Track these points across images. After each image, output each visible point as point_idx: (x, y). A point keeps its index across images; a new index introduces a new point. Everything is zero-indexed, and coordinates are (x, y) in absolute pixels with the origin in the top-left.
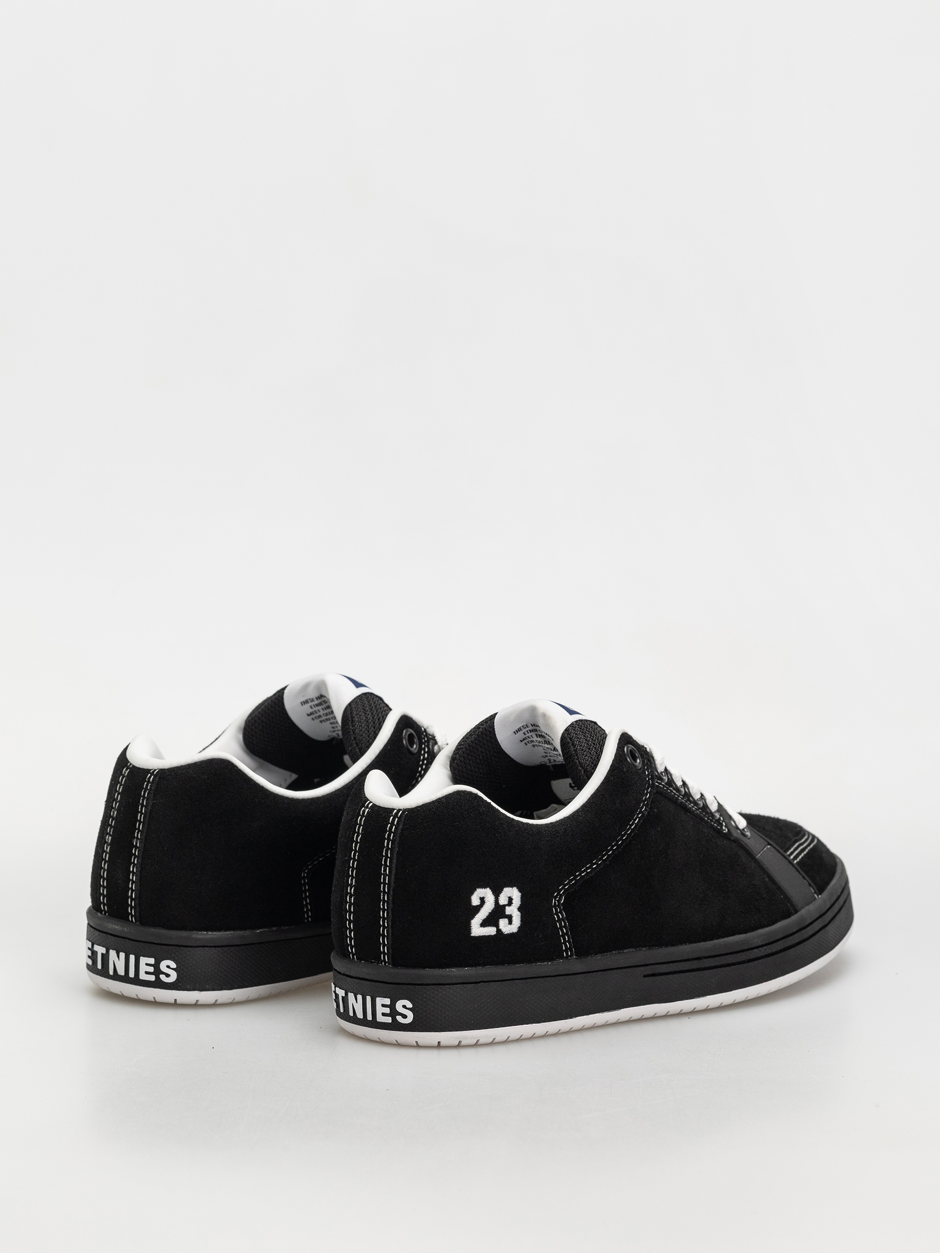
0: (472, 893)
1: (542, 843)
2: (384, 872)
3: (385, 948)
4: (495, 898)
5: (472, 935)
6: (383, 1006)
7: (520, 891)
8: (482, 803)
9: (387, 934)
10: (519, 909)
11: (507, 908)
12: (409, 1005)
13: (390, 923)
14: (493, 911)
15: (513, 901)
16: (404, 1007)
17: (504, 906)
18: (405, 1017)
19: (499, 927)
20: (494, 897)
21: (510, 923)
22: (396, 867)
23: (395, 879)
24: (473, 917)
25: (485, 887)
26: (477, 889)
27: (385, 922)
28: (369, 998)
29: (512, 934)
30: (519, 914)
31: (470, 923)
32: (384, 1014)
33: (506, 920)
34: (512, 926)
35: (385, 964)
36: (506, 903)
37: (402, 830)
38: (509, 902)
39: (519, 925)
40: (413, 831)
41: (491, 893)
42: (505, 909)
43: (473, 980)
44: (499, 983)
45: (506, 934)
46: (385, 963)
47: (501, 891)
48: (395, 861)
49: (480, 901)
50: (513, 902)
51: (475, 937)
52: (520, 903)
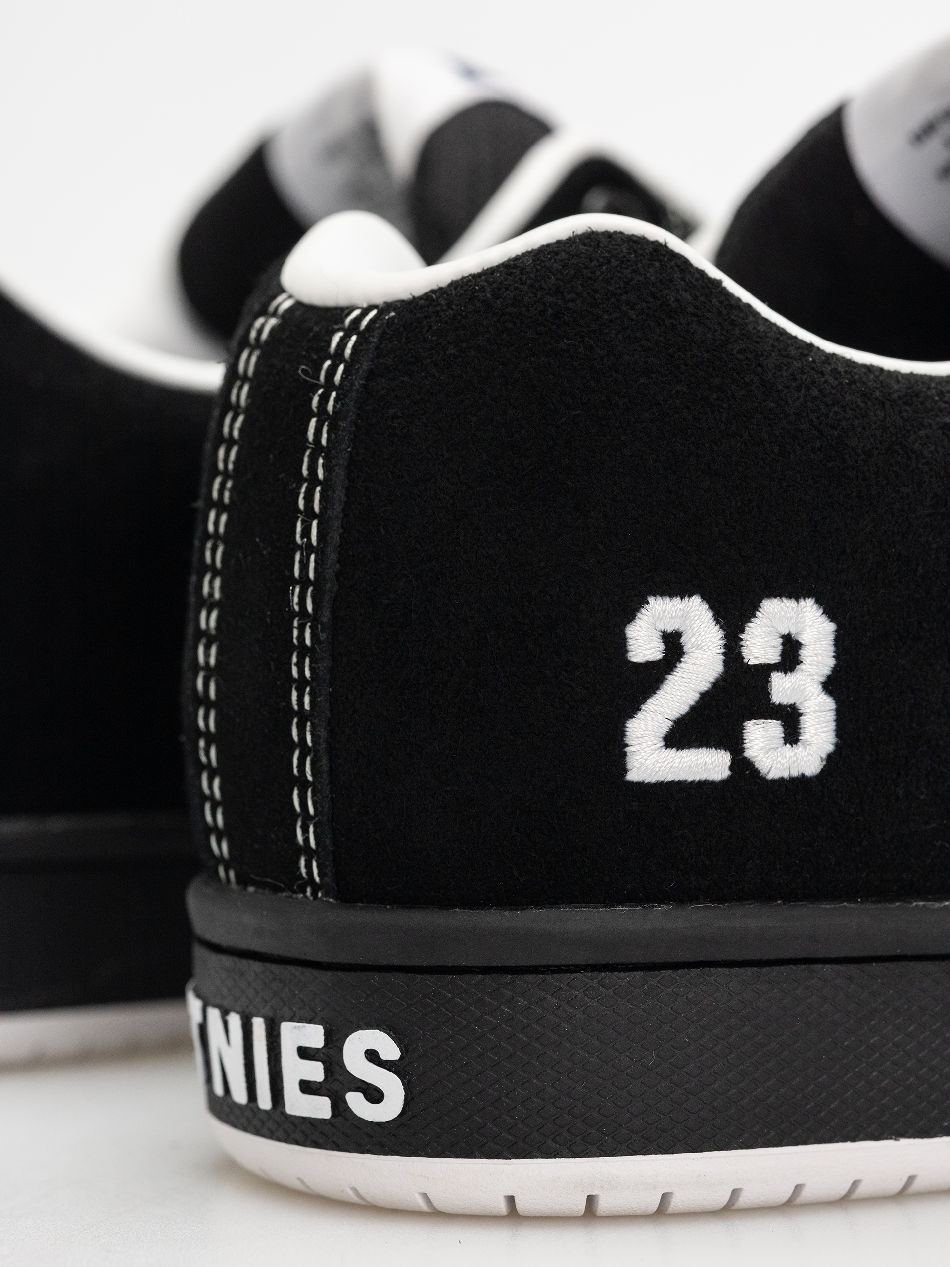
0: (630, 616)
1: (922, 433)
2: (302, 538)
3: (308, 832)
4: (727, 637)
5: (633, 776)
6: (305, 1053)
7: (831, 613)
8: (678, 275)
9: (313, 775)
10: (830, 686)
11: (777, 678)
12: (390, 1050)
13: (323, 734)
14: (717, 685)
15: (804, 653)
16: (372, 1056)
17: (765, 670)
18: (374, 1095)
19: (742, 750)
20: (721, 634)
21: (792, 736)
22: (346, 515)
23: (339, 561)
24: (633, 709)
25: (683, 592)
26: (651, 600)
27: (305, 727)
28: (259, 1025)
29: (800, 783)
30: (828, 704)
31: (621, 733)
32: (307, 1087)
33: (774, 728)
34: (799, 749)
35: (314, 894)
36: (773, 657)
37: (371, 375)
38: (783, 654)
39: (830, 748)
40: (406, 379)
41: (710, 614)
42: (767, 681)
43: (638, 957)
44: (749, 971)
45: (773, 781)
46: (316, 888)
47: (749, 611)
48: (340, 494)
49: (662, 647)
50: (801, 658)
51: (641, 787)
52: (832, 662)
